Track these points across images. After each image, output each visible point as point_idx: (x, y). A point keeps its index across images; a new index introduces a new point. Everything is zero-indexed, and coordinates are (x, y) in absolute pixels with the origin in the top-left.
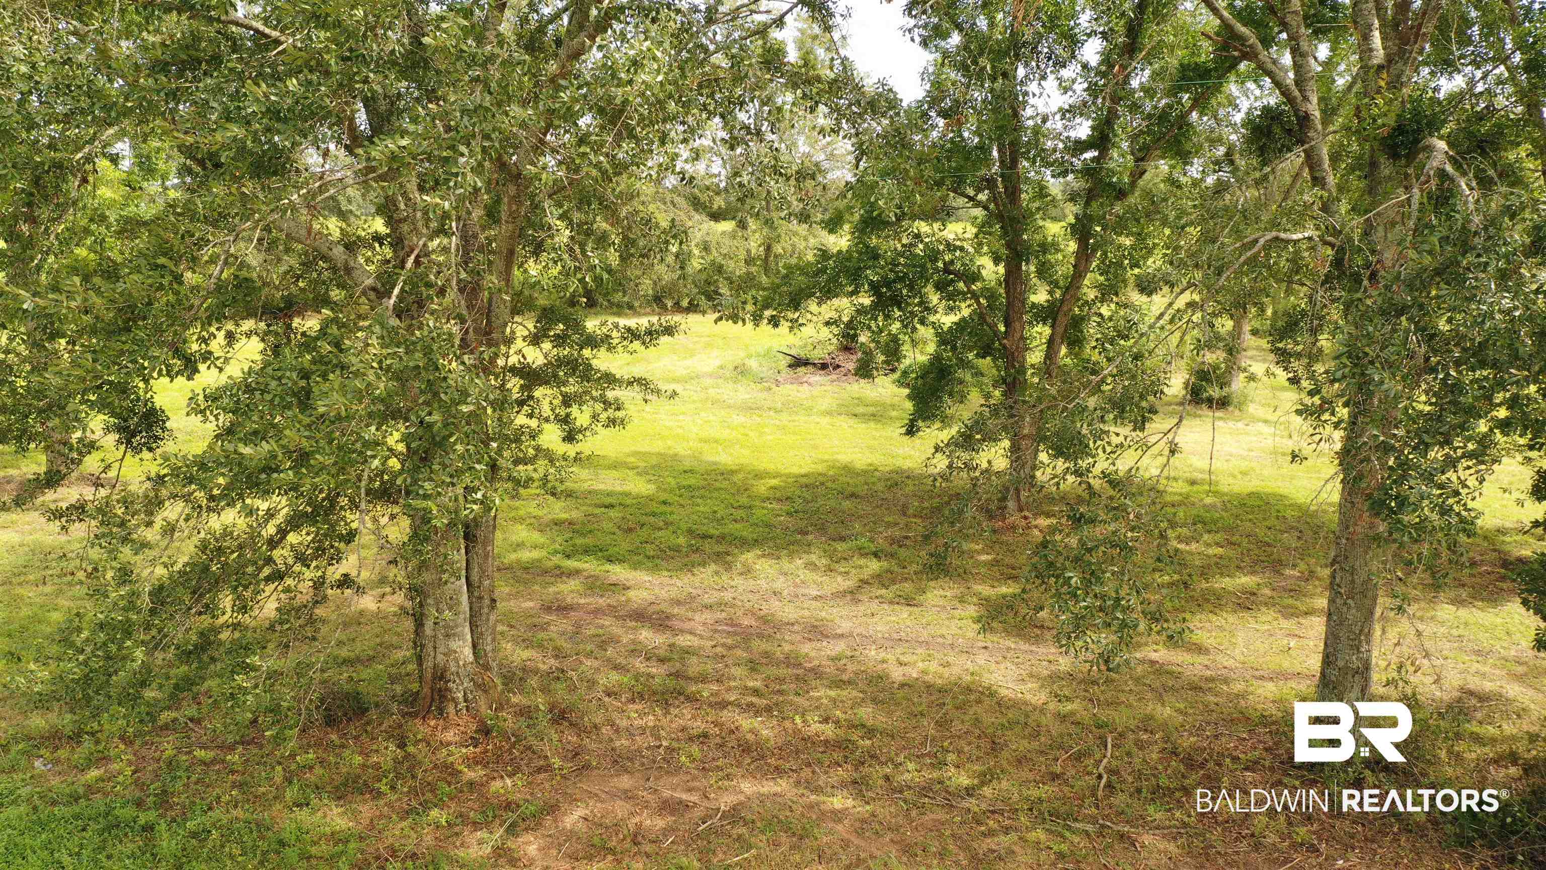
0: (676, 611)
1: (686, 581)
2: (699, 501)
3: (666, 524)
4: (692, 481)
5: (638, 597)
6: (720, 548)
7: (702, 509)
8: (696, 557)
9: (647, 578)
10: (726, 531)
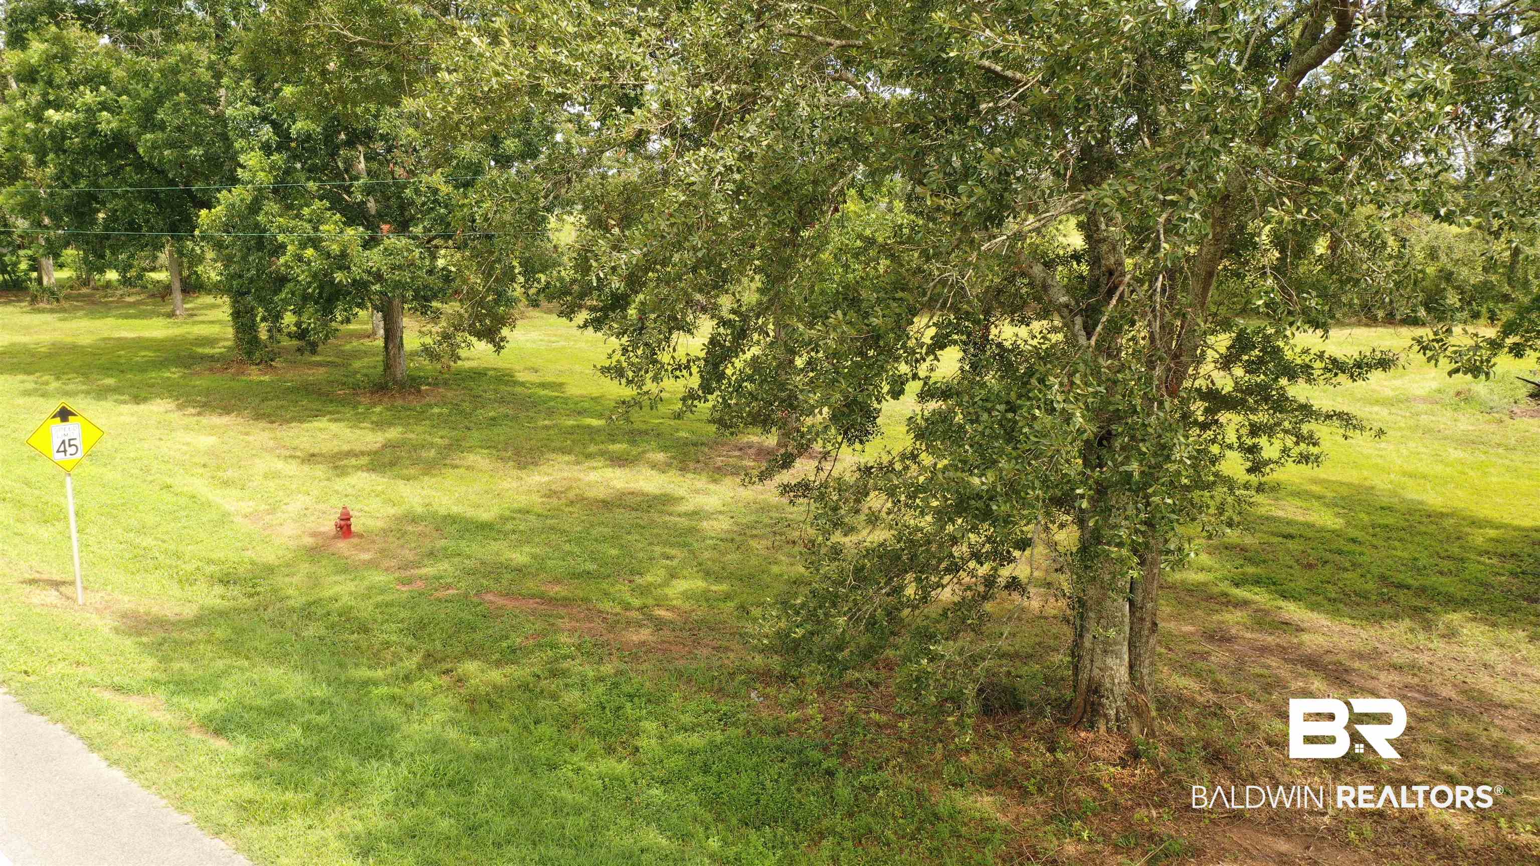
0: (1357, 665)
1: (1372, 632)
2: (1397, 544)
3: (1353, 565)
4: (1390, 520)
5: (1312, 642)
6: (1419, 603)
7: (1399, 553)
8: (1388, 608)
9: (1325, 623)
10: (1428, 583)
